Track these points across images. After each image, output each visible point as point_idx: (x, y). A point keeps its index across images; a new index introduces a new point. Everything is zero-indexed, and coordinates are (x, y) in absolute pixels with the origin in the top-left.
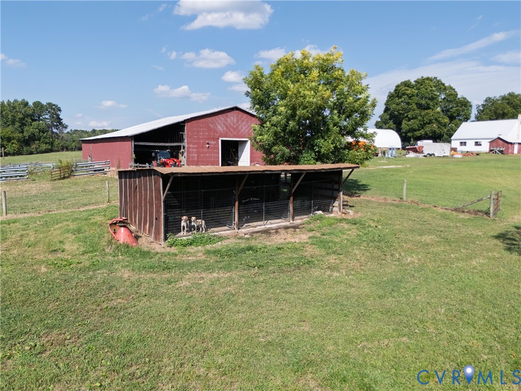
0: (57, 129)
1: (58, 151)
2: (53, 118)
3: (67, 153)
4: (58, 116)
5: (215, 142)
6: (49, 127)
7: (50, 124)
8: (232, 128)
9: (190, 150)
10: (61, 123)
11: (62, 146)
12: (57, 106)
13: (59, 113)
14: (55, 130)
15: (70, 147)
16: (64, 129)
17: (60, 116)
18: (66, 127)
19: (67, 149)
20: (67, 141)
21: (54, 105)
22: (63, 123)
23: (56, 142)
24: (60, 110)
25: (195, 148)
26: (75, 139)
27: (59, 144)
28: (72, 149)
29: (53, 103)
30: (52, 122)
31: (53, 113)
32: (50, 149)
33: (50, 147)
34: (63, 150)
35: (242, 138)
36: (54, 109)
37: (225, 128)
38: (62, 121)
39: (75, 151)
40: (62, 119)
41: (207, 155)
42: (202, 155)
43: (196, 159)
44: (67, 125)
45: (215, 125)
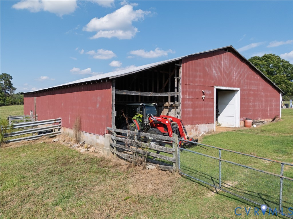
0: (9, 90)
1: (9, 105)
2: (6, 83)
3: (15, 106)
4: (10, 82)
5: (210, 92)
6: (3, 89)
7: (4, 87)
8: (226, 73)
9: (185, 103)
10: (11, 87)
11: (11, 102)
12: (10, 75)
13: (10, 80)
14: (7, 91)
15: (17, 103)
16: (13, 90)
17: (11, 82)
18: (15, 89)
19: (15, 104)
20: (15, 98)
21: (8, 75)
22: (13, 86)
23: (8, 99)
24: (11, 78)
25: (191, 100)
26: (22, 97)
27: (9, 100)
28: (19, 103)
29: (7, 74)
30: (6, 86)
31: (6, 80)
32: (3, 104)
33: (3, 102)
34: (12, 104)
35: (234, 87)
36: (7, 78)
37: (219, 74)
38: (12, 85)
39: (20, 104)
40: (12, 84)
41: (203, 109)
42: (197, 109)
43: (191, 115)
44: (15, 88)
45: (211, 68)
